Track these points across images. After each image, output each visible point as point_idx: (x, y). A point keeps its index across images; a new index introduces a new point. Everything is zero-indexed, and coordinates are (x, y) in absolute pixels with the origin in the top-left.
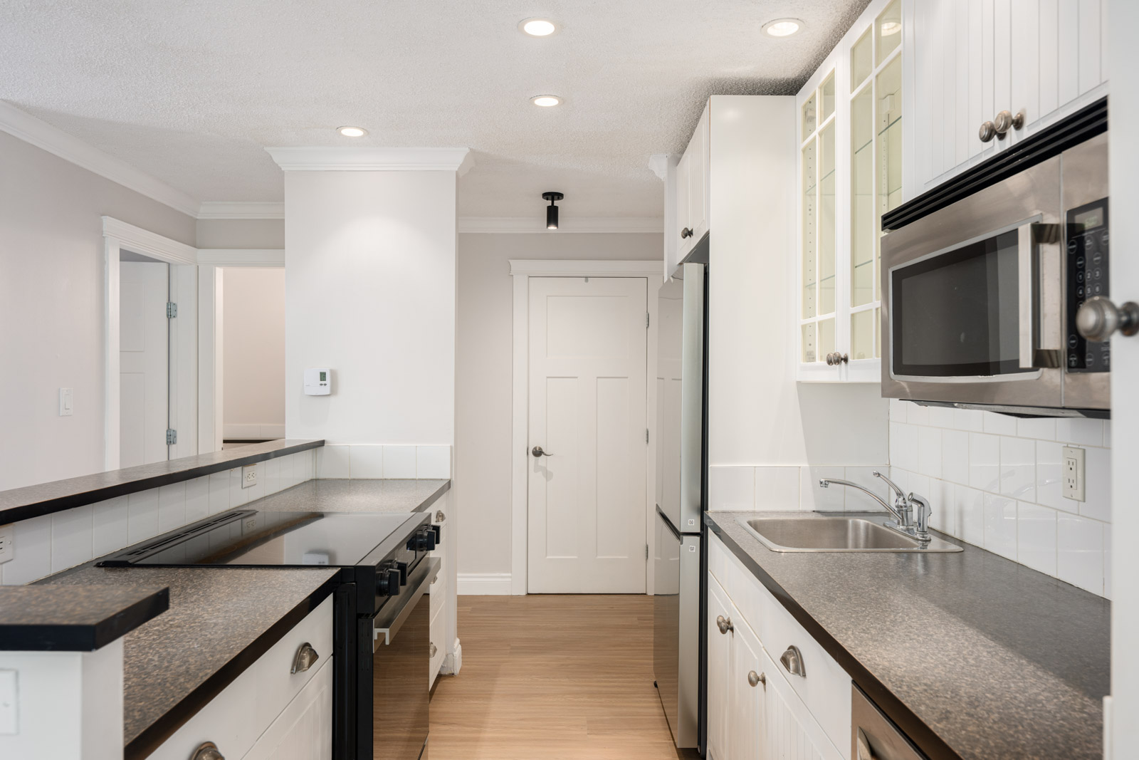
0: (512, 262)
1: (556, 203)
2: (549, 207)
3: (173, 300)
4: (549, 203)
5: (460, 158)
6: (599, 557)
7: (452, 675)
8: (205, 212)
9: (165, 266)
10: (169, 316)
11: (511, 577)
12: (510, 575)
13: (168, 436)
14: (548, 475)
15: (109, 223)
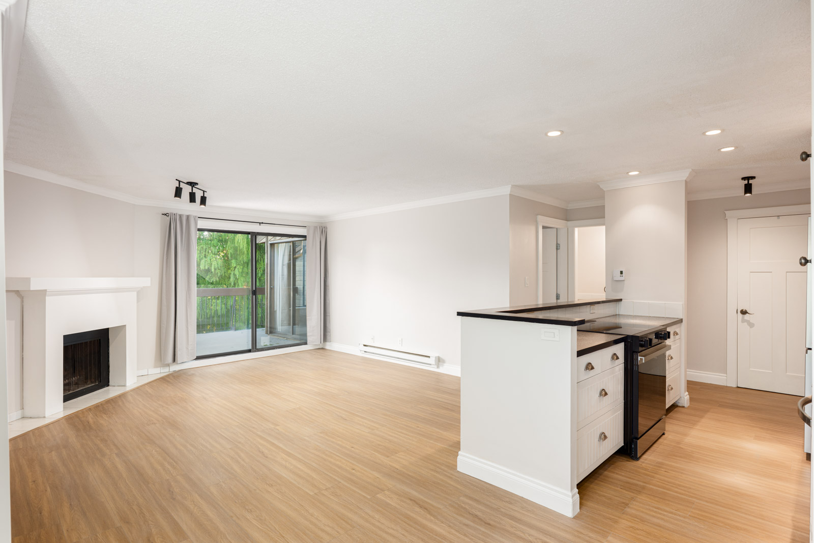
0: (726, 212)
1: (751, 181)
2: (745, 185)
3: (558, 243)
4: (746, 182)
5: (687, 174)
6: (788, 374)
7: (684, 407)
8: (571, 206)
9: (555, 229)
10: (557, 249)
11: (725, 376)
12: (726, 375)
13: (557, 296)
14: (751, 325)
15: (540, 218)
